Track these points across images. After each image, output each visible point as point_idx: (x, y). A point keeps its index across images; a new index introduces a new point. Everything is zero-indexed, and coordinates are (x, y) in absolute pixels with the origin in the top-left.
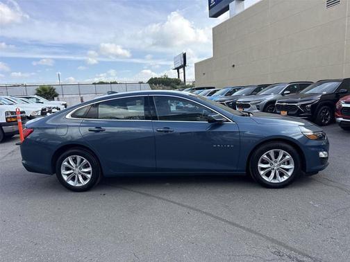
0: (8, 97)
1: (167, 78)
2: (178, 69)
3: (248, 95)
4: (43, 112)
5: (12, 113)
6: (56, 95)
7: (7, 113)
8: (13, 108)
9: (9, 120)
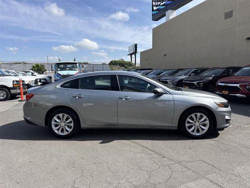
0: (14, 71)
1: (123, 61)
2: (131, 55)
3: (170, 75)
4: (36, 82)
5: (17, 81)
6: (45, 71)
7: (13, 82)
8: (17, 79)
9: (14, 86)
